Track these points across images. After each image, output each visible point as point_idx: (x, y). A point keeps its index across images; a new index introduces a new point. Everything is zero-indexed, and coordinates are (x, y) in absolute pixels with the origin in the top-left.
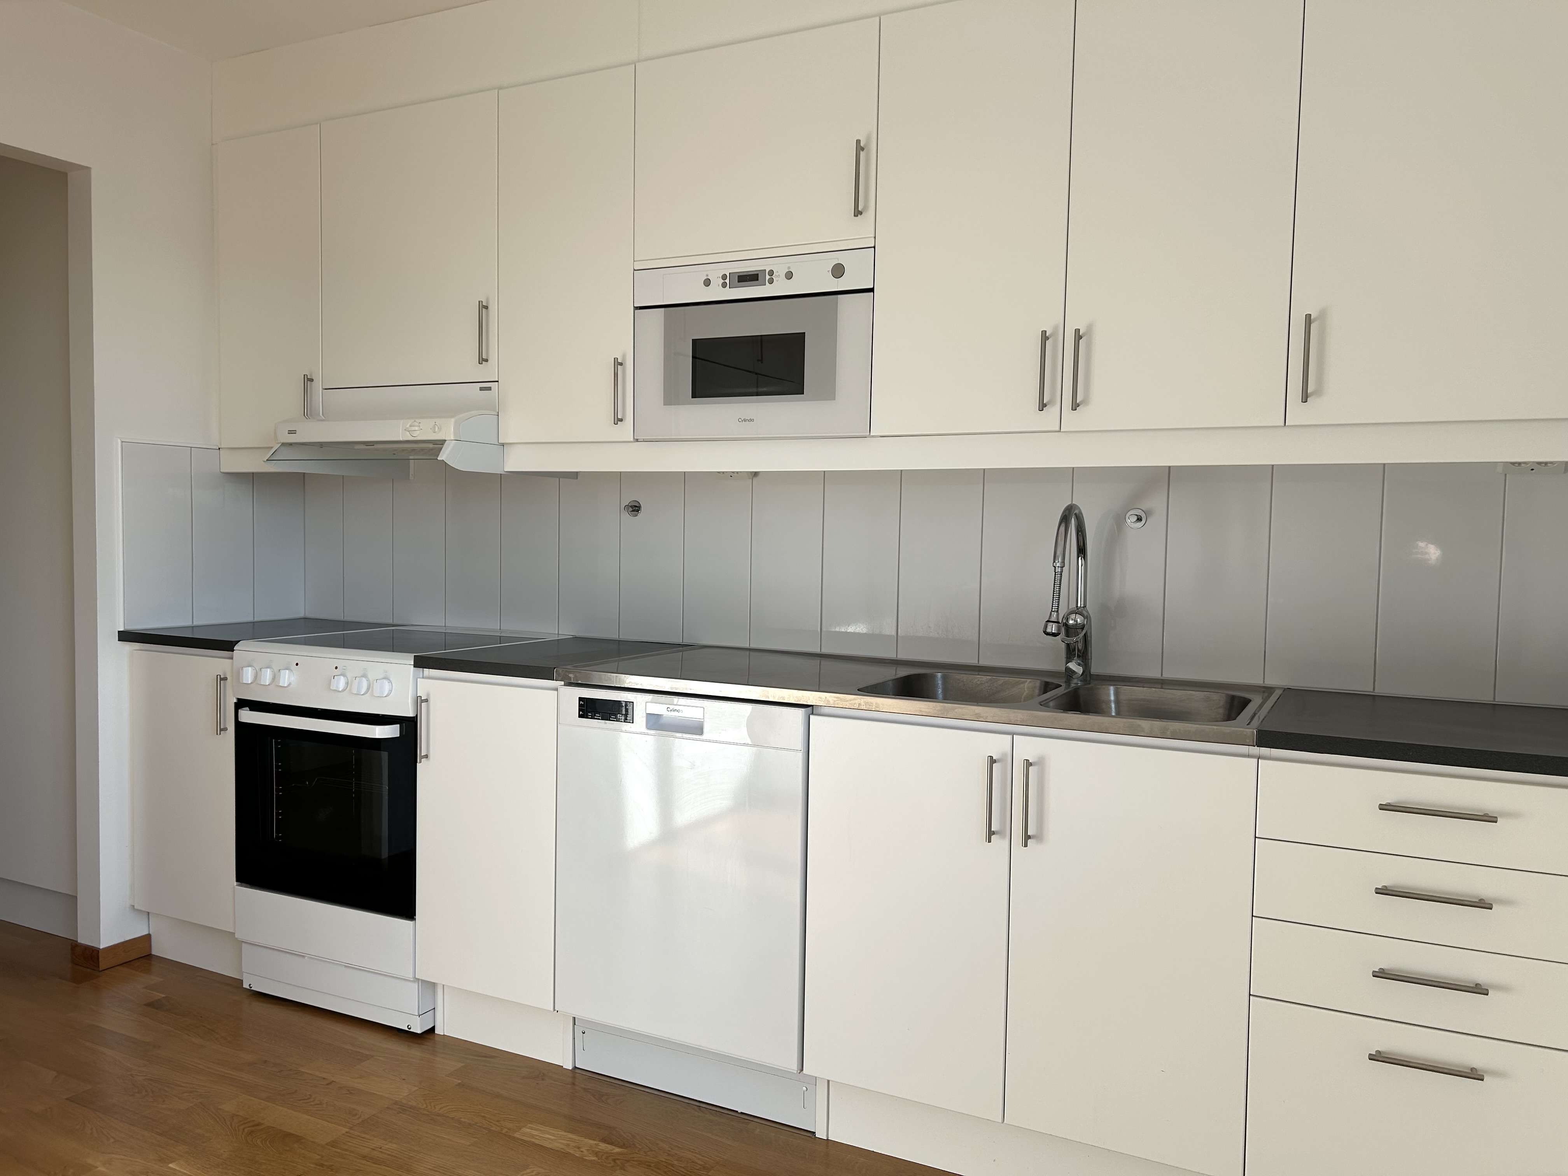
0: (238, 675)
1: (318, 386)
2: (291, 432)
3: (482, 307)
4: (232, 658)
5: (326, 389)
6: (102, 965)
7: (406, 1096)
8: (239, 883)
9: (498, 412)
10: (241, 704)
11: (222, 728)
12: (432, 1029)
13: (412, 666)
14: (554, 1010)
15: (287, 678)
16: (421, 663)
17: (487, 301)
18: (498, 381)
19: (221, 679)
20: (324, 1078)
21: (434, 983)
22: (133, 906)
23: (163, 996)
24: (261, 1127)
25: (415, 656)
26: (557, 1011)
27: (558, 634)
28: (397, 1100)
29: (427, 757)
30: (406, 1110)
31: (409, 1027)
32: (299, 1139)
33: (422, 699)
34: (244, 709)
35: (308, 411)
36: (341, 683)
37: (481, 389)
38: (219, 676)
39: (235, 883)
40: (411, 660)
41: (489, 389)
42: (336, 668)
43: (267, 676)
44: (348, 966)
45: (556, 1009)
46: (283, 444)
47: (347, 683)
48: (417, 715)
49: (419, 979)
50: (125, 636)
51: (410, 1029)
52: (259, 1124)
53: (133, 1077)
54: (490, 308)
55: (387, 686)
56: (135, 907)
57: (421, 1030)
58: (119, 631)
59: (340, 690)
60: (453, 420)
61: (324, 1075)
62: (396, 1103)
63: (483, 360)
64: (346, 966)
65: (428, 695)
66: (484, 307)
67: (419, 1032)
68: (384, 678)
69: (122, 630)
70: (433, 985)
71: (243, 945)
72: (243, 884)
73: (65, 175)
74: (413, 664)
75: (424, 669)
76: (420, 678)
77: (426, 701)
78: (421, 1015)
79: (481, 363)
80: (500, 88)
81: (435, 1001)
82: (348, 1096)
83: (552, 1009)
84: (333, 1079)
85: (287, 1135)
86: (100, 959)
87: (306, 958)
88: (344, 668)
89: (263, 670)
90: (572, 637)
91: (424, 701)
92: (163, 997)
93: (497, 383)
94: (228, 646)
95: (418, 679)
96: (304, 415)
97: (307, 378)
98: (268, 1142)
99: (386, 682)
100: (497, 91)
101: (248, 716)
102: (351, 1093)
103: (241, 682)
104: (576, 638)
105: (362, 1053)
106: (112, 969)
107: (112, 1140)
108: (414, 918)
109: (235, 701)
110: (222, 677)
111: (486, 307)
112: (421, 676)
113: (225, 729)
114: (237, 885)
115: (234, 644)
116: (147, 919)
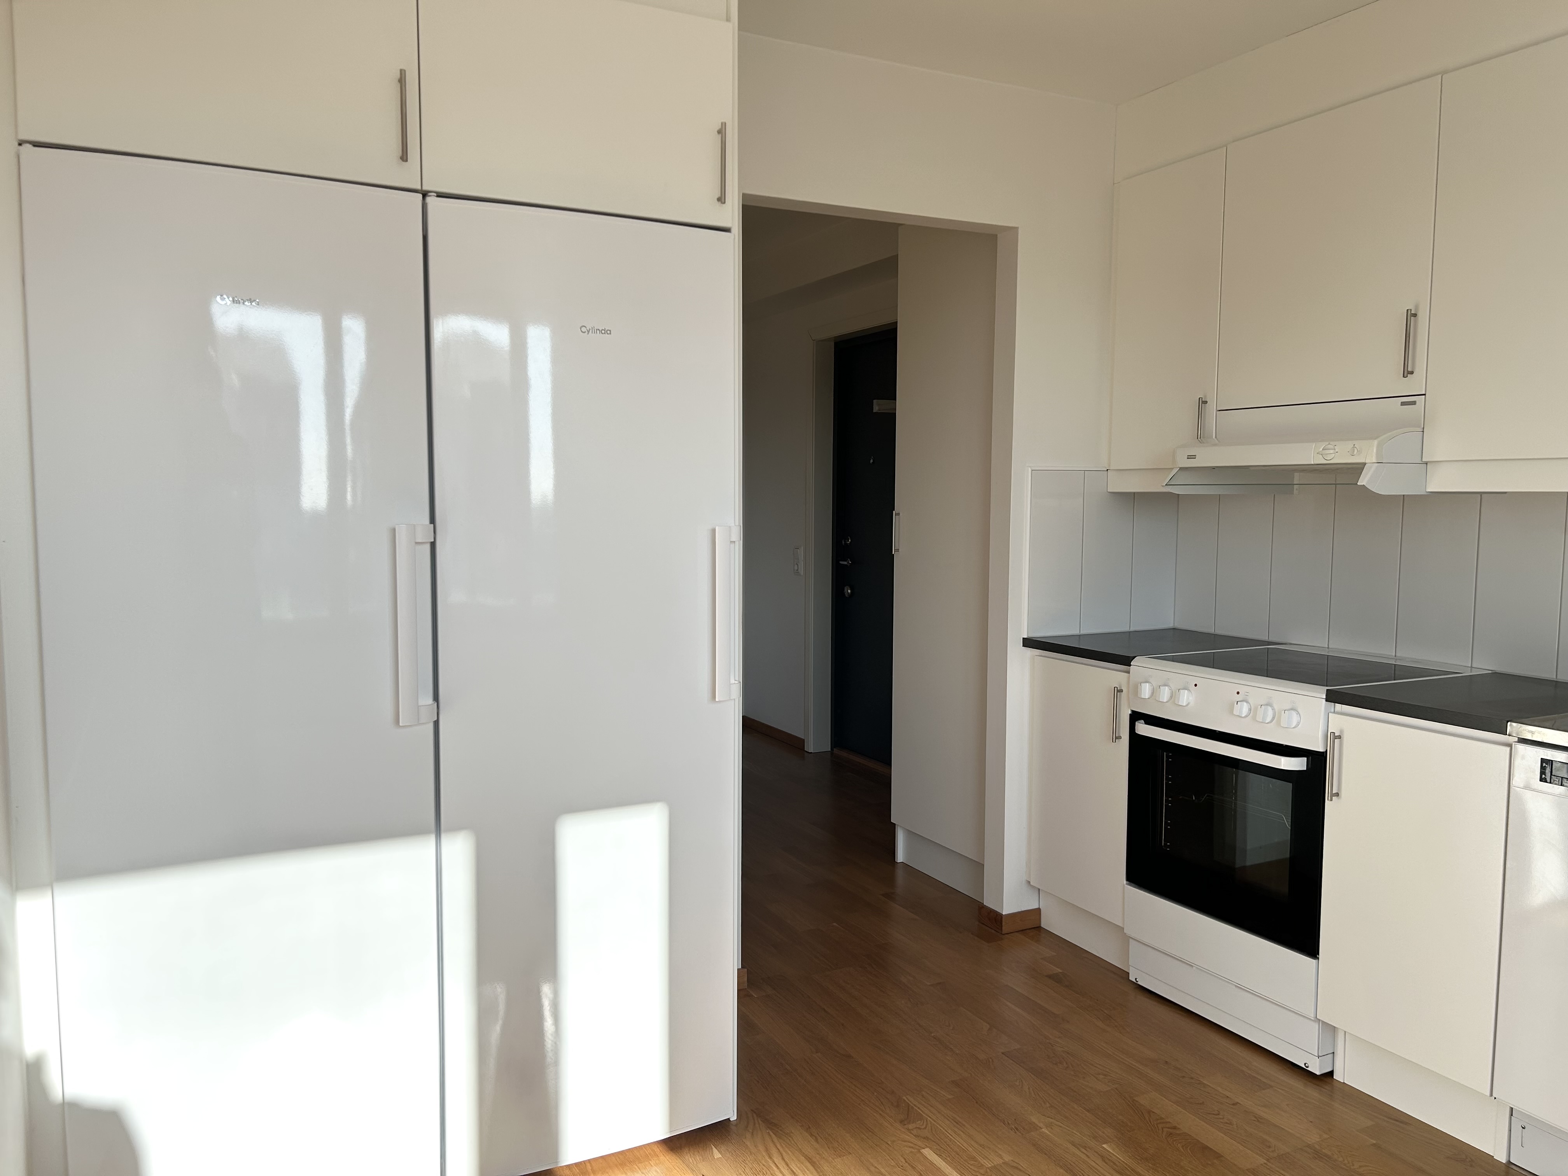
0: (1136, 690)
1: (1211, 409)
2: (1190, 457)
3: (1411, 316)
4: (1129, 672)
5: (1220, 411)
6: (1005, 929)
7: (1318, 1142)
8: (1128, 882)
9: (1423, 428)
10: (1135, 717)
11: (1117, 736)
12: (1331, 1074)
13: (1324, 700)
14: (1491, 1095)
15: (1186, 698)
16: (1332, 697)
17: (1417, 307)
18: (1425, 395)
19: (1118, 691)
20: (1228, 1097)
21: (1335, 1027)
22: (1029, 882)
23: (1061, 971)
24: (1178, 1132)
25: (1327, 690)
26: (1495, 1098)
27: (1471, 667)
28: (1310, 1143)
29: (1338, 796)
30: (1322, 1158)
31: (1307, 1065)
32: (1218, 1156)
33: (1336, 735)
34: (1139, 721)
35: (1201, 436)
36: (1245, 709)
37: (1403, 404)
38: (1116, 689)
39: (1125, 882)
40: (1323, 693)
41: (1414, 403)
42: (1238, 693)
43: (1165, 694)
44: (1239, 987)
45: (1493, 1095)
46: (1181, 469)
47: (1250, 710)
48: (1327, 750)
49: (1319, 1020)
50: (1028, 643)
51: (1307, 1067)
52: (1175, 1128)
53: (1053, 1046)
54: (1420, 315)
55: (1295, 718)
56: (1031, 883)
57: (1320, 1071)
58: (1023, 638)
59: (1243, 716)
60: (1376, 442)
61: (1228, 1094)
62: (1309, 1146)
63: (1407, 373)
64: (1236, 986)
65: (1342, 731)
66: (1412, 315)
67: (1318, 1073)
68: (1292, 709)
69: (1026, 637)
70: (1334, 1029)
71: (1131, 940)
72: (1131, 883)
73: (995, 237)
74: (1325, 697)
75: (1336, 704)
76: (1331, 712)
77: (1339, 737)
78: (1321, 1056)
79: (1405, 375)
80: (1444, 72)
81: (1334, 1045)
82: (1254, 1122)
83: (1488, 1094)
84: (1237, 1100)
85: (1205, 1148)
86: (1003, 924)
87: (1194, 968)
88: (1246, 694)
89: (1162, 688)
90: (1490, 672)
91: (1337, 737)
92: (1060, 973)
93: (1424, 396)
94: (1125, 661)
95: (1330, 714)
96: (1198, 438)
97: (1202, 401)
98: (1188, 1149)
99: (1294, 713)
100: (1440, 76)
101: (1143, 729)
102: (1258, 1121)
103: (1139, 696)
104: (1495, 675)
105: (1260, 1080)
106: (1011, 934)
107: (1048, 1105)
108: (1316, 957)
109: (1130, 712)
110: (1118, 689)
111: (1415, 315)
112: (1332, 711)
113: (1120, 738)
114: (1126, 884)
115: (1131, 659)
116: (1037, 894)
